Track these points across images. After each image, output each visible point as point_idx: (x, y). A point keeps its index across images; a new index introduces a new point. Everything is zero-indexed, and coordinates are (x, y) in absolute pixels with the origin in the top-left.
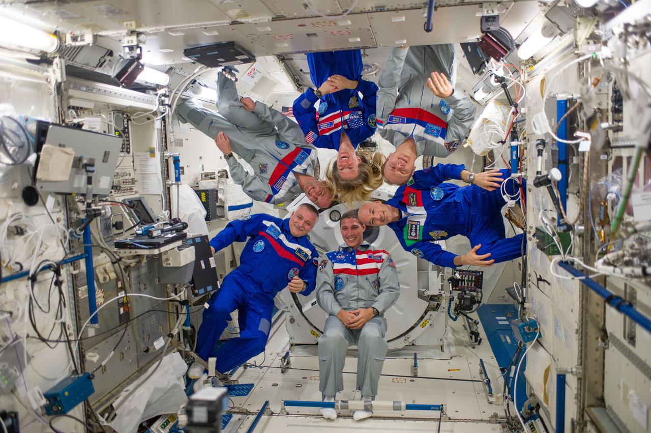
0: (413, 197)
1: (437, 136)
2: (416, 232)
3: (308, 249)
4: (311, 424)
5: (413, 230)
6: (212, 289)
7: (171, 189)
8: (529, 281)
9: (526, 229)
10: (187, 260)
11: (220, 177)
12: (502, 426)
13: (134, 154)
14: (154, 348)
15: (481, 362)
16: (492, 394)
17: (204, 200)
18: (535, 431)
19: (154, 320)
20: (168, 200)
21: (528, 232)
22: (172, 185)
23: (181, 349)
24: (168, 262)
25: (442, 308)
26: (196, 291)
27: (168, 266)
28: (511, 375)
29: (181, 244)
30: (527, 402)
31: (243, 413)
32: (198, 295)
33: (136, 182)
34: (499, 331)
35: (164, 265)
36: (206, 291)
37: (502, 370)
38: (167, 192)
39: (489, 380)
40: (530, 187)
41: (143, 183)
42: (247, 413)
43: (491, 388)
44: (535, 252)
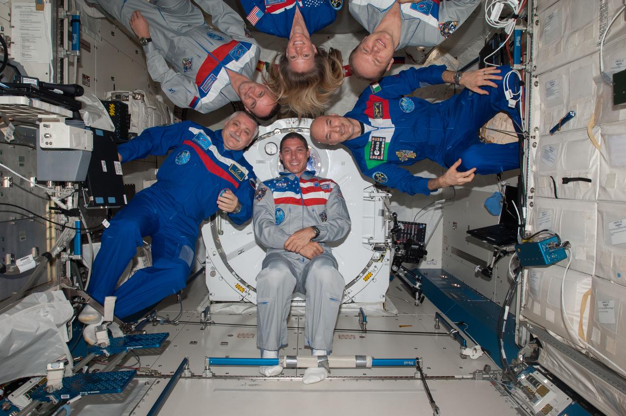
0: (378, 107)
1: (426, 13)
2: (380, 150)
3: (244, 168)
4: (247, 387)
5: (377, 148)
6: (115, 202)
7: (66, 61)
8: (532, 197)
9: (529, 134)
10: (79, 144)
11: (134, 98)
12: (491, 382)
13: (13, 5)
14: (17, 269)
15: (438, 315)
16: (466, 347)
17: (112, 114)
18: (541, 385)
19: (25, 236)
20: (59, 76)
21: (531, 137)
22: (68, 56)
23: (66, 287)
24: (48, 140)
25: (386, 260)
26: (92, 198)
27: (49, 146)
28: (505, 317)
29: (71, 116)
30: (522, 351)
31: (152, 376)
32: (94, 204)
33: (12, 45)
34: (441, 289)
35: (43, 145)
36: (106, 203)
37: (460, 325)
38: (58, 63)
39: (458, 332)
40: (537, 79)
41: (24, 47)
42: (157, 375)
43: (464, 339)
44: (550, 154)
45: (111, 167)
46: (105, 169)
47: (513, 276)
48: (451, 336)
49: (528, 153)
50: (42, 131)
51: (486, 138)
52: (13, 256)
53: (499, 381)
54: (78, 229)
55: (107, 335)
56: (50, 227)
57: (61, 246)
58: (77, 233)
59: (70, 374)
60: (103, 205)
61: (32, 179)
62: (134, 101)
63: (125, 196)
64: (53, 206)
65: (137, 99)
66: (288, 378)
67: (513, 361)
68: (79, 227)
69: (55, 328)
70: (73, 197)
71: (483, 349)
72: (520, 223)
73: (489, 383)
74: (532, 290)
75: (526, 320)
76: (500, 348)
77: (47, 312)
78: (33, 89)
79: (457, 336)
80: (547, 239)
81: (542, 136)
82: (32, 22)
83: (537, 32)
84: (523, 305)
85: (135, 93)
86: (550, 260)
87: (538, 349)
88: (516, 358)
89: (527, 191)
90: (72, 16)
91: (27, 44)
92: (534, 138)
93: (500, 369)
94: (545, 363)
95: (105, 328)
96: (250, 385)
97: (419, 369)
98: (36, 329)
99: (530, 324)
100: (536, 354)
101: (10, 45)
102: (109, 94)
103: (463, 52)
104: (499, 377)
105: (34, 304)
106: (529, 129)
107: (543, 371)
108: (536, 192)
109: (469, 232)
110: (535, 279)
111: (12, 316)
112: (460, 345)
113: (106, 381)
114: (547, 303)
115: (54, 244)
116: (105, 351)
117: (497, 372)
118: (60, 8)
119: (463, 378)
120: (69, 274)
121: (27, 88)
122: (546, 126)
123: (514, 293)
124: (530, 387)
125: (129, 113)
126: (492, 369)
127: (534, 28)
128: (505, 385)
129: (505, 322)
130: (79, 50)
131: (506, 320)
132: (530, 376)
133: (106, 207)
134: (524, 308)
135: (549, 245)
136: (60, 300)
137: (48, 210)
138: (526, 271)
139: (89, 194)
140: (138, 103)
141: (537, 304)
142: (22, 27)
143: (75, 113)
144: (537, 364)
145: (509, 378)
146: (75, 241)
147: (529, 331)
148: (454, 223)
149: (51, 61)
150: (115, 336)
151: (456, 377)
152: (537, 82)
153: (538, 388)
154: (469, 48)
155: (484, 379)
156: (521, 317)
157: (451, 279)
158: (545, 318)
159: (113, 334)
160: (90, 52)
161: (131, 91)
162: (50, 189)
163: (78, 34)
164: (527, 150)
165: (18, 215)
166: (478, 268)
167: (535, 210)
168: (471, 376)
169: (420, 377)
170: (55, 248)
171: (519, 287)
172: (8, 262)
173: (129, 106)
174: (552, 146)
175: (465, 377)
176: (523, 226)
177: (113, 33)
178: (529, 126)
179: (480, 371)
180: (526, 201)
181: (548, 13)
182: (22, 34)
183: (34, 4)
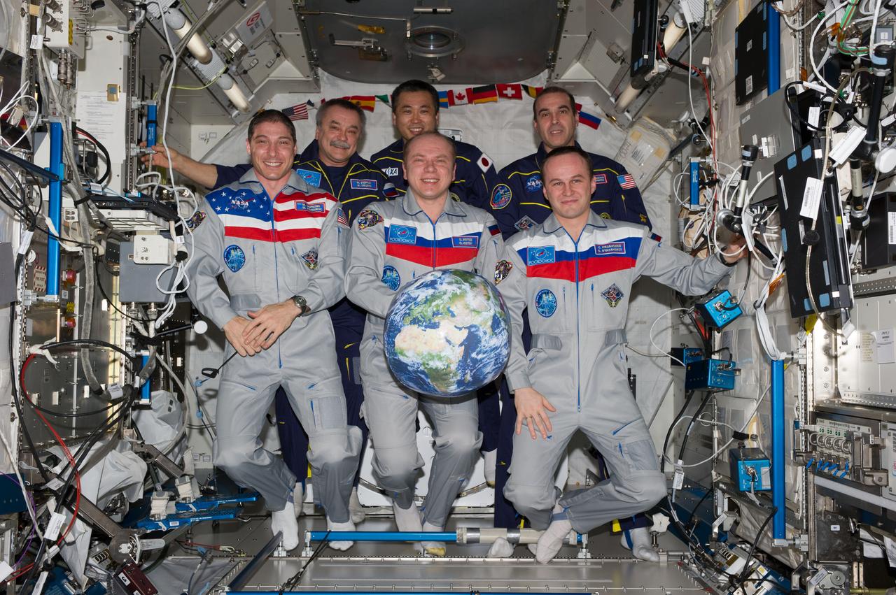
13: (79, 94)
20: (129, 177)
22: (142, 154)
23: (129, 440)
24: (145, 255)
27: (145, 261)
30: (716, 522)
31: (235, 557)
35: (138, 261)
38: (129, 163)
50: (137, 244)
75: (720, 477)
82: (103, 115)
90: (148, 106)
99: (722, 482)
118: (132, 97)
142: (89, 120)
163: (154, 127)
169: (583, 557)
182: (89, 128)
183: (106, 94)
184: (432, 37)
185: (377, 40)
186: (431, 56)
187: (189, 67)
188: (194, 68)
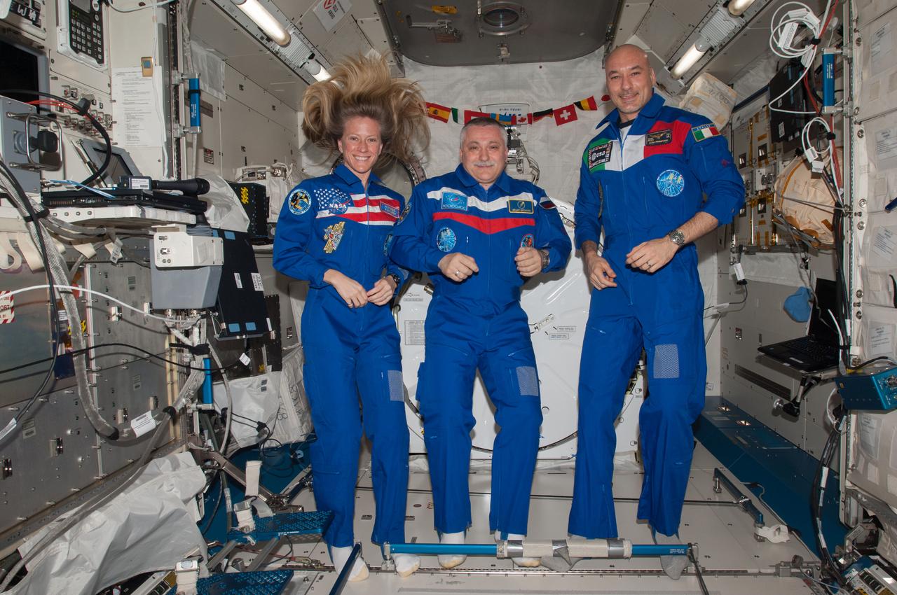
4: (444, 586)
6: (255, 329)
7: (183, 142)
8: (859, 305)
9: (851, 209)
10: (205, 259)
11: (273, 175)
12: (804, 581)
13: (113, 71)
14: (132, 433)
15: (718, 473)
16: (763, 524)
17: (245, 201)
18: (883, 589)
19: (139, 383)
20: (175, 161)
21: (855, 214)
22: (185, 134)
23: (194, 447)
24: (166, 257)
25: (638, 391)
26: (224, 326)
27: (167, 265)
28: (823, 484)
29: (194, 222)
30: (851, 535)
31: (311, 568)
32: (227, 333)
33: (113, 125)
34: (720, 429)
35: (159, 264)
36: (243, 331)
37: (753, 487)
38: (173, 146)
39: (750, 500)
40: (862, 127)
41: (129, 127)
42: (320, 567)
43: (759, 513)
44: (885, 240)
45: (248, 281)
46: (239, 285)
47: (832, 420)
48: (739, 507)
49: (851, 238)
50: (157, 244)
51: (784, 211)
52: (125, 412)
53: (817, 579)
54: (207, 370)
55: (251, 516)
56: (171, 370)
57: (187, 397)
58: (206, 375)
59: (206, 574)
60: (240, 334)
61: (146, 306)
62: (273, 179)
63: (268, 320)
64: (174, 341)
65: (276, 176)
66: (501, 572)
67: (838, 549)
68: (208, 368)
69: (182, 507)
70: (200, 328)
71: (790, 530)
72: (841, 343)
73: (800, 581)
74: (863, 445)
75: (856, 488)
76: (817, 532)
77: (172, 485)
78: (146, 195)
79: (748, 507)
80: (887, 371)
81: (871, 213)
82: (138, 93)
83: (858, 55)
84: (850, 466)
85: (273, 168)
86: (891, 402)
87: (877, 532)
88: (843, 545)
89: (850, 294)
90: (190, 80)
91: (133, 123)
92: (860, 216)
93: (818, 560)
94: (888, 554)
95: (249, 507)
96: (447, 583)
97: (693, 559)
98: (159, 510)
99: (863, 495)
100: (874, 539)
101: (111, 126)
102: (239, 173)
103: (743, 76)
104: (817, 573)
105: (154, 475)
106: (851, 202)
107: (886, 565)
108: (866, 297)
109: (761, 349)
110: (868, 429)
111: (128, 495)
112: (753, 521)
113: (253, 586)
114: (889, 467)
115: (176, 396)
116: (249, 538)
117: (813, 565)
118: (173, 71)
119: (760, 573)
120: (197, 430)
121: (137, 195)
122: (878, 198)
123: (836, 447)
124: (865, 590)
125: (267, 196)
126: (805, 560)
127: (854, 50)
128: (827, 585)
129: (823, 492)
130: (200, 126)
131: (824, 489)
132: (866, 573)
133: (244, 337)
134: (852, 470)
135: (889, 380)
136: (189, 466)
137: (167, 346)
138: (853, 417)
139: (220, 320)
140: (279, 182)
141: (873, 467)
142: (125, 100)
143: (199, 216)
144: (875, 553)
145: (831, 575)
146: (205, 389)
147: (861, 505)
148: (737, 330)
149: (164, 145)
150: (261, 515)
151: (750, 571)
152: (862, 131)
153: (879, 592)
154: (751, 71)
155: (793, 575)
156: (848, 484)
157: (737, 413)
158: (887, 490)
159: (259, 513)
160: (212, 116)
161: (268, 165)
162: (169, 320)
163: (197, 103)
164: (849, 234)
165: (130, 356)
166: (777, 402)
167: (865, 324)
168: (773, 570)
169: (694, 572)
170: (179, 400)
171: (843, 438)
172: (120, 421)
173: (267, 188)
174: (889, 229)
175: (763, 571)
176: (847, 347)
177: (241, 86)
178: (851, 197)
179: (786, 564)
180: (850, 310)
181: (875, 27)
182: (126, 110)
183: (140, 69)
184: (501, 16)
185: (450, 21)
186: (501, 34)
187: (272, 52)
188: (277, 53)
